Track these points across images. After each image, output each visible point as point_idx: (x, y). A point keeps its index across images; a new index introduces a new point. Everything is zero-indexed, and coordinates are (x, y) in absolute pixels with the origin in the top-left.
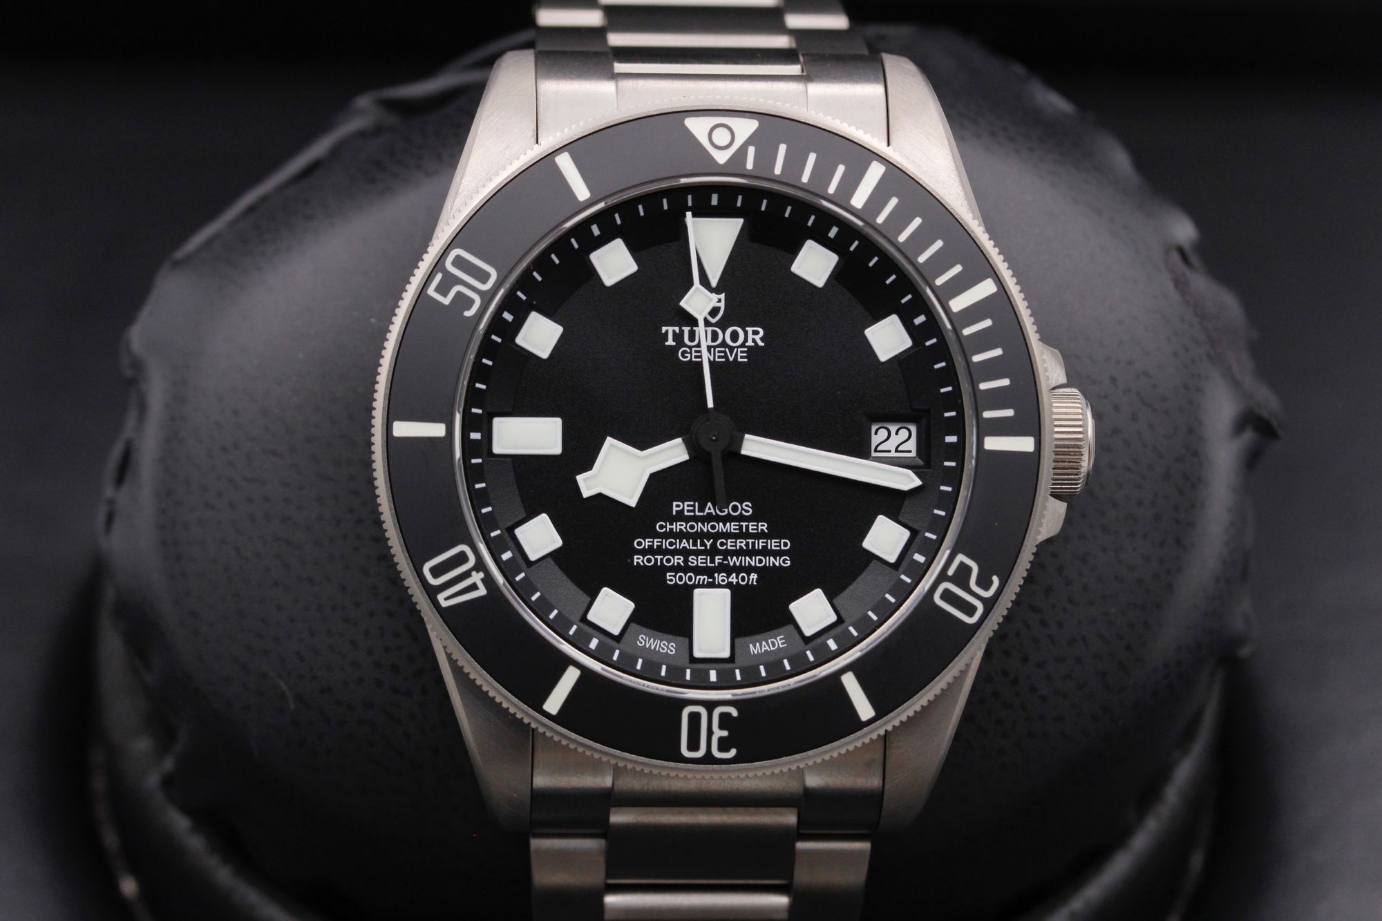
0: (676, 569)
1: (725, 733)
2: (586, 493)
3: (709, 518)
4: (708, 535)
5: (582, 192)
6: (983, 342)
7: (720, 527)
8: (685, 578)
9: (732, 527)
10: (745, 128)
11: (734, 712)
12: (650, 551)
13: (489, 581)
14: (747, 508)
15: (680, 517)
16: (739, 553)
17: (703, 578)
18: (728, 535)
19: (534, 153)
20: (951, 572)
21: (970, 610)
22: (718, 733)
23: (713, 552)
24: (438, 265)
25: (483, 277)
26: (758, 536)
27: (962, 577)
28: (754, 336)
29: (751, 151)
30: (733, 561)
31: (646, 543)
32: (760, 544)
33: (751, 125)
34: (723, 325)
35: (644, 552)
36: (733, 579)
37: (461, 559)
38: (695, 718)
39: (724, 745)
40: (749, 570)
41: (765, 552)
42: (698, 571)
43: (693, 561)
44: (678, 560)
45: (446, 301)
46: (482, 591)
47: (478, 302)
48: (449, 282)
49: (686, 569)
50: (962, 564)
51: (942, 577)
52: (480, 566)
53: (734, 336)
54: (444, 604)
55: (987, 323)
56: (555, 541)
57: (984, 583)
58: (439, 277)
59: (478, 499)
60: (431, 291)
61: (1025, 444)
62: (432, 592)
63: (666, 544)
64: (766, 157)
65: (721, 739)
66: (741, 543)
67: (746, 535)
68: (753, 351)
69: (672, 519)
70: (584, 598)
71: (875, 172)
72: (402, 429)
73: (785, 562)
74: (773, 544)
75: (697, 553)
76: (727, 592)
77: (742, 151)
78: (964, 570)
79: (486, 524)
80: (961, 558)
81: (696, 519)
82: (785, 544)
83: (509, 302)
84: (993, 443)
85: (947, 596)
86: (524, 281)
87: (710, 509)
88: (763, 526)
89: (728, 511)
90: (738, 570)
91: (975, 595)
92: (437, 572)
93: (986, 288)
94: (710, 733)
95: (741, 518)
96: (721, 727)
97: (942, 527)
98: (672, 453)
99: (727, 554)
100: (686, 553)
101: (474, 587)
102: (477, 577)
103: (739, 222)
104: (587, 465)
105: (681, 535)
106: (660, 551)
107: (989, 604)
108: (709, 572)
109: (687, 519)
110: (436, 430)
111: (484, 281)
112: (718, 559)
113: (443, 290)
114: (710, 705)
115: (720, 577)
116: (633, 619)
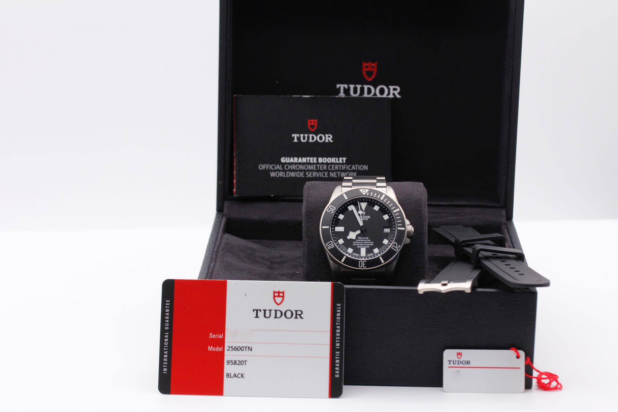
0: (358, 246)
1: (365, 264)
2: (349, 239)
3: (363, 239)
4: (363, 241)
5: (346, 198)
6: (398, 216)
7: (364, 240)
8: (360, 247)
9: (366, 240)
10: (367, 191)
11: (366, 262)
12: (355, 243)
13: (334, 245)
14: (368, 238)
15: (359, 239)
16: (367, 244)
17: (362, 247)
18: (365, 241)
19: (340, 194)
20: (394, 244)
21: (396, 249)
22: (364, 264)
23: (363, 244)
24: (328, 207)
25: (334, 208)
26: (370, 241)
27: (395, 245)
28: (369, 217)
29: (368, 193)
30: (366, 245)
31: (355, 242)
32: (369, 242)
33: (368, 190)
34: (365, 216)
35: (354, 244)
36: (366, 247)
37: (331, 243)
38: (361, 262)
39: (364, 266)
40: (368, 246)
41: (370, 243)
42: (361, 246)
43: (361, 245)
44: (359, 244)
45: (329, 212)
46: (334, 247)
47: (333, 211)
48: (330, 209)
49: (360, 246)
50: (395, 243)
51: (393, 245)
52: (333, 244)
53: (366, 217)
54: (329, 249)
55: (398, 214)
56: (343, 242)
57: (398, 246)
58: (328, 209)
59: (333, 236)
60: (327, 210)
61: (403, 229)
62: (327, 247)
63: (357, 242)
64: (370, 194)
65: (364, 265)
66: (367, 242)
67: (368, 241)
68: (369, 219)
69: (358, 239)
70: (346, 249)
71: (384, 196)
72: (324, 227)
73: (373, 245)
74: (371, 243)
75: (361, 244)
76: (365, 248)
77: (367, 193)
78: (395, 244)
79: (334, 239)
80: (395, 242)
81: (361, 239)
82: (373, 243)
83: (337, 212)
84: (399, 228)
85: (393, 247)
86: (339, 209)
87: (363, 238)
88: (370, 240)
89: (365, 238)
90: (367, 246)
91: (397, 247)
92: (328, 245)
93: (398, 210)
94: (363, 264)
95: (367, 239)
96: (364, 263)
97: (392, 240)
98: (359, 232)
99: (365, 244)
100: (360, 244)
101: (332, 246)
102: (333, 245)
103: (367, 203)
104: (348, 235)
105: (359, 241)
106: (357, 243)
107: (399, 248)
108: (363, 246)
109: (360, 239)
110: (328, 227)
111: (334, 209)
112: (364, 244)
113: (329, 210)
114: (363, 261)
115: (364, 247)
116: (353, 252)
